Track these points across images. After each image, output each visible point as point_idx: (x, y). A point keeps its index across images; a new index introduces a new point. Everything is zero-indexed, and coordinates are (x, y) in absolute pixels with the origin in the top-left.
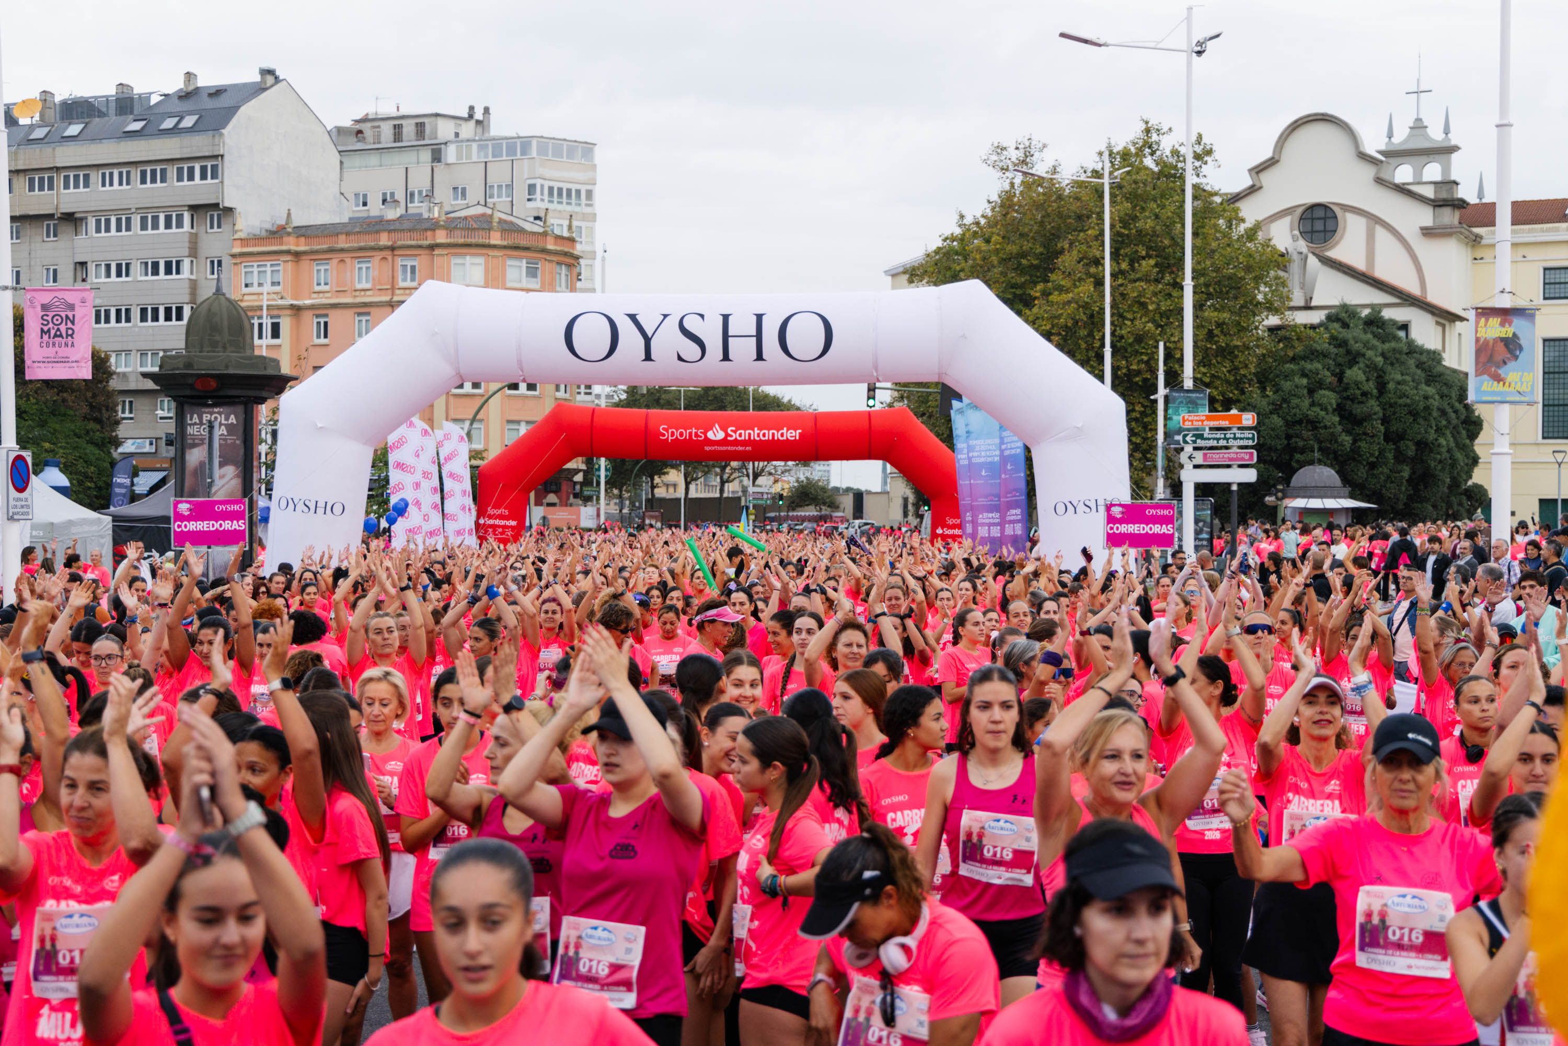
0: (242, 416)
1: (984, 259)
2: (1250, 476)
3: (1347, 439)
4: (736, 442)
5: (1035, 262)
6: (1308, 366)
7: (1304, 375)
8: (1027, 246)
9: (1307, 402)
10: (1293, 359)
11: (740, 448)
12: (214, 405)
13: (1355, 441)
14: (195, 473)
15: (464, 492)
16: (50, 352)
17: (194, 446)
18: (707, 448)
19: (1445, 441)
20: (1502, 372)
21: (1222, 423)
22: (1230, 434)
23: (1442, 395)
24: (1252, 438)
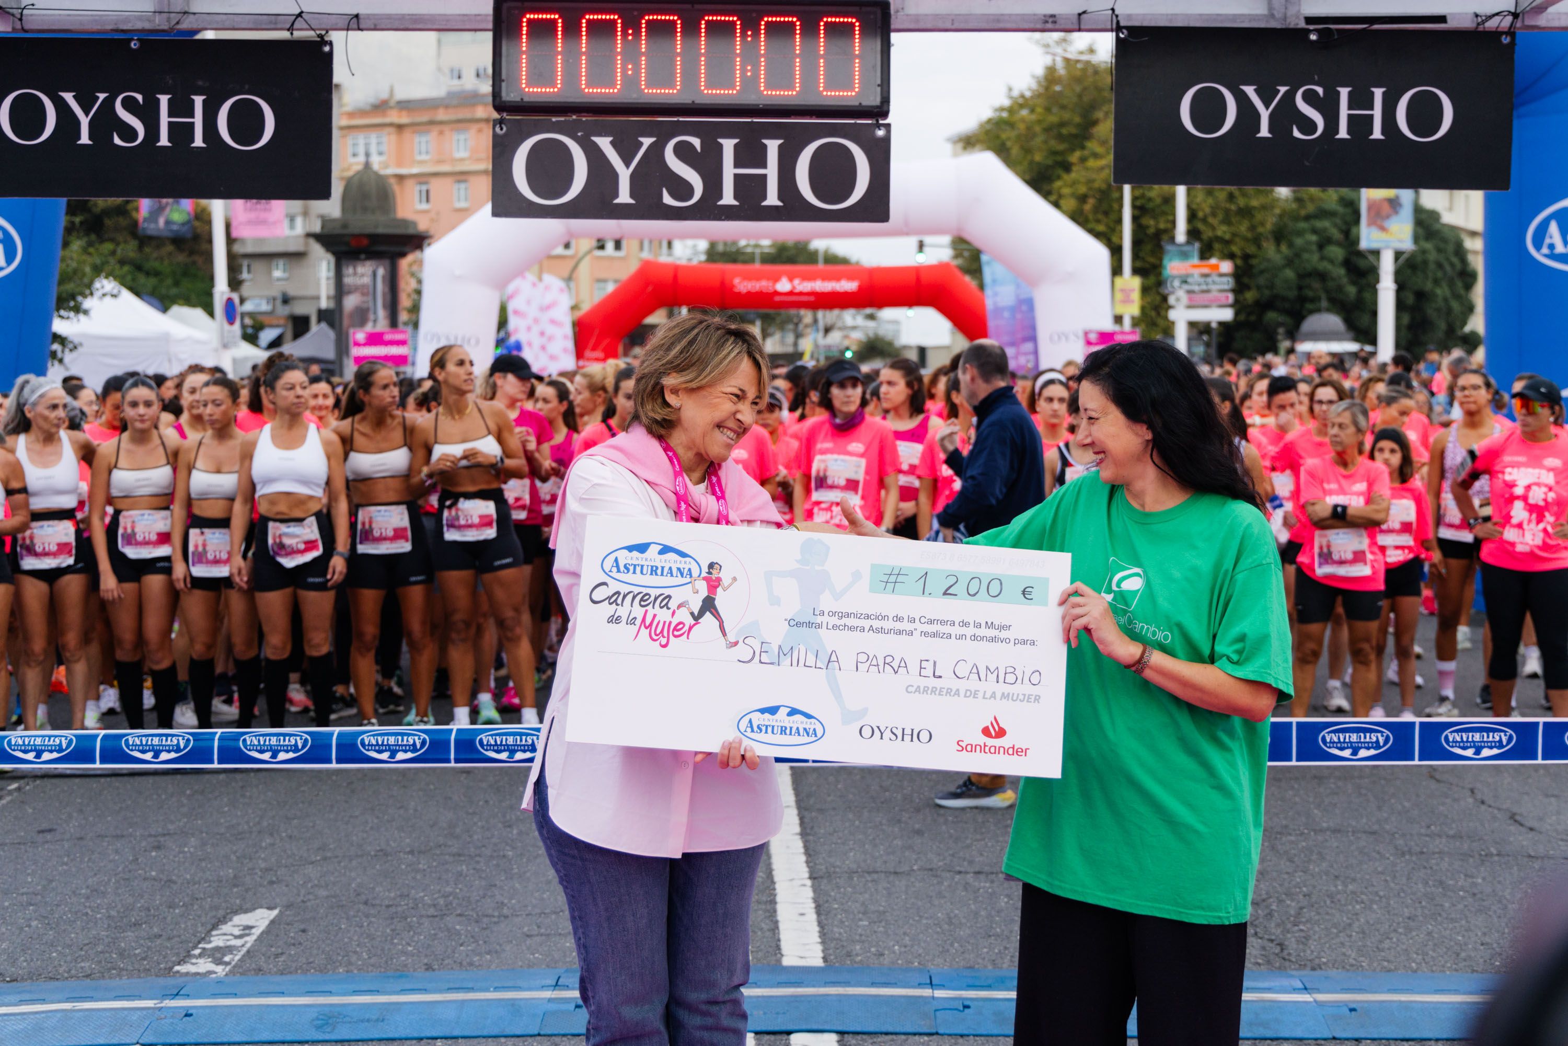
0: (388, 268)
1: (1029, 128)
2: (1227, 315)
3: (1352, 290)
4: (801, 294)
5: (1073, 131)
6: (1320, 224)
7: (1314, 231)
8: (1067, 116)
9: (1315, 257)
10: (1307, 218)
11: (804, 298)
12: (368, 258)
13: (1360, 291)
14: (351, 315)
15: (566, 337)
16: (252, 217)
17: (349, 293)
18: (775, 299)
19: (1442, 292)
20: (1386, 224)
21: (1206, 271)
22: (1209, 280)
23: (1439, 250)
24: (1229, 283)
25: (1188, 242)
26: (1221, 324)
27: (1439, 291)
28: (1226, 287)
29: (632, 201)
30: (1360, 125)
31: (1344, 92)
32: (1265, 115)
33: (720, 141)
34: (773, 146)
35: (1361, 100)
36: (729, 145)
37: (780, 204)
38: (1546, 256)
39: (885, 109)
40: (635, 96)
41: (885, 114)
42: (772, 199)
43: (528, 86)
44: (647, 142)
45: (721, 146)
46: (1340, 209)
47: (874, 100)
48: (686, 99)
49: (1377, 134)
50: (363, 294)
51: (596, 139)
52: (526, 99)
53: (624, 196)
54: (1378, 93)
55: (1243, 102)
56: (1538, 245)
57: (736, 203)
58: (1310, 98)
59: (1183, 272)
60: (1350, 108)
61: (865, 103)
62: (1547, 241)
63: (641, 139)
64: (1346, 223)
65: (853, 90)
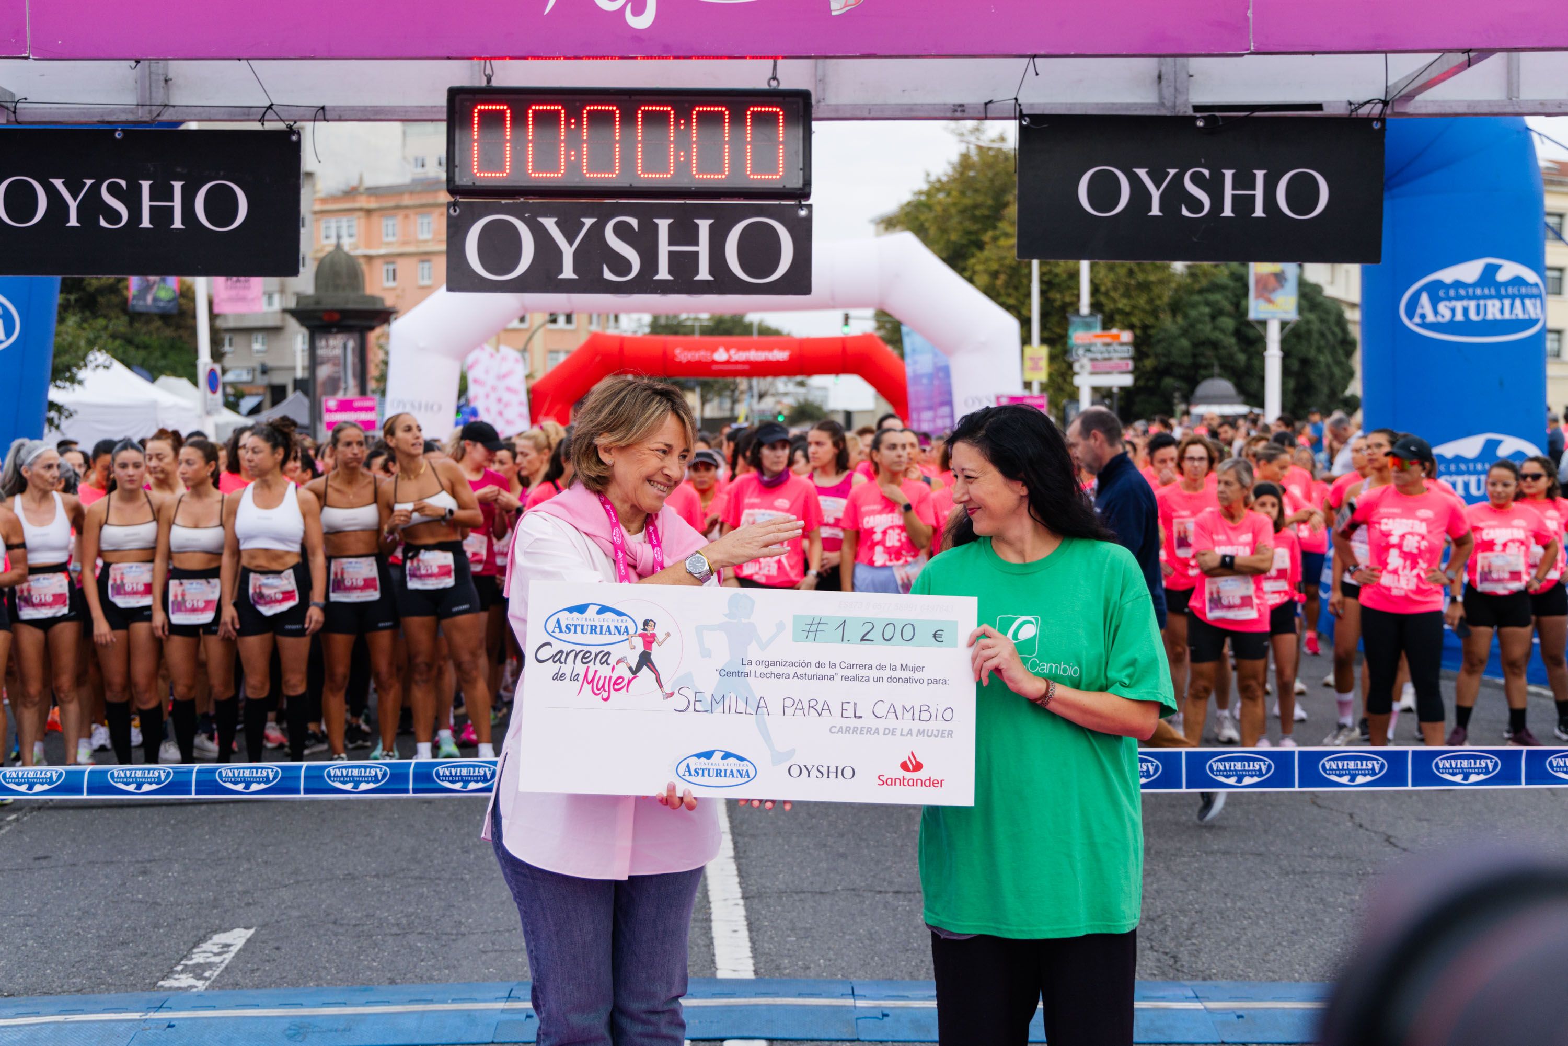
0: (358, 341)
1: (945, 210)
2: (1127, 380)
3: (1242, 358)
4: (737, 363)
5: (986, 212)
6: (1212, 297)
7: (1208, 303)
8: (980, 199)
9: (1208, 328)
10: (1201, 291)
11: (740, 367)
12: (339, 332)
13: (1250, 358)
14: (324, 383)
15: (521, 403)
16: (233, 293)
17: (322, 363)
18: (715, 367)
19: (1325, 359)
20: (1273, 296)
21: (1108, 340)
22: (1111, 348)
23: (1322, 321)
24: (1129, 351)
25: (1092, 314)
26: (1122, 389)
27: (1322, 358)
28: (1126, 355)
29: (575, 277)
30: (1244, 204)
31: (1229, 174)
32: (1156, 195)
33: (656, 221)
34: (704, 225)
35: (1244, 181)
36: (663, 225)
37: (711, 278)
38: (1418, 325)
39: (807, 190)
40: (577, 180)
41: (807, 196)
42: (704, 274)
43: (479, 171)
44: (588, 222)
45: (656, 225)
46: (1232, 284)
47: (796, 182)
48: (624, 182)
49: (1259, 212)
50: (335, 365)
51: (541, 220)
52: (477, 183)
53: (568, 272)
54: (1260, 175)
55: (1136, 182)
56: (1410, 314)
57: (671, 278)
58: (1197, 179)
59: (1087, 341)
60: (1234, 188)
61: (788, 186)
62: (1419, 311)
63: (583, 220)
64: (1236, 296)
65: (777, 173)
